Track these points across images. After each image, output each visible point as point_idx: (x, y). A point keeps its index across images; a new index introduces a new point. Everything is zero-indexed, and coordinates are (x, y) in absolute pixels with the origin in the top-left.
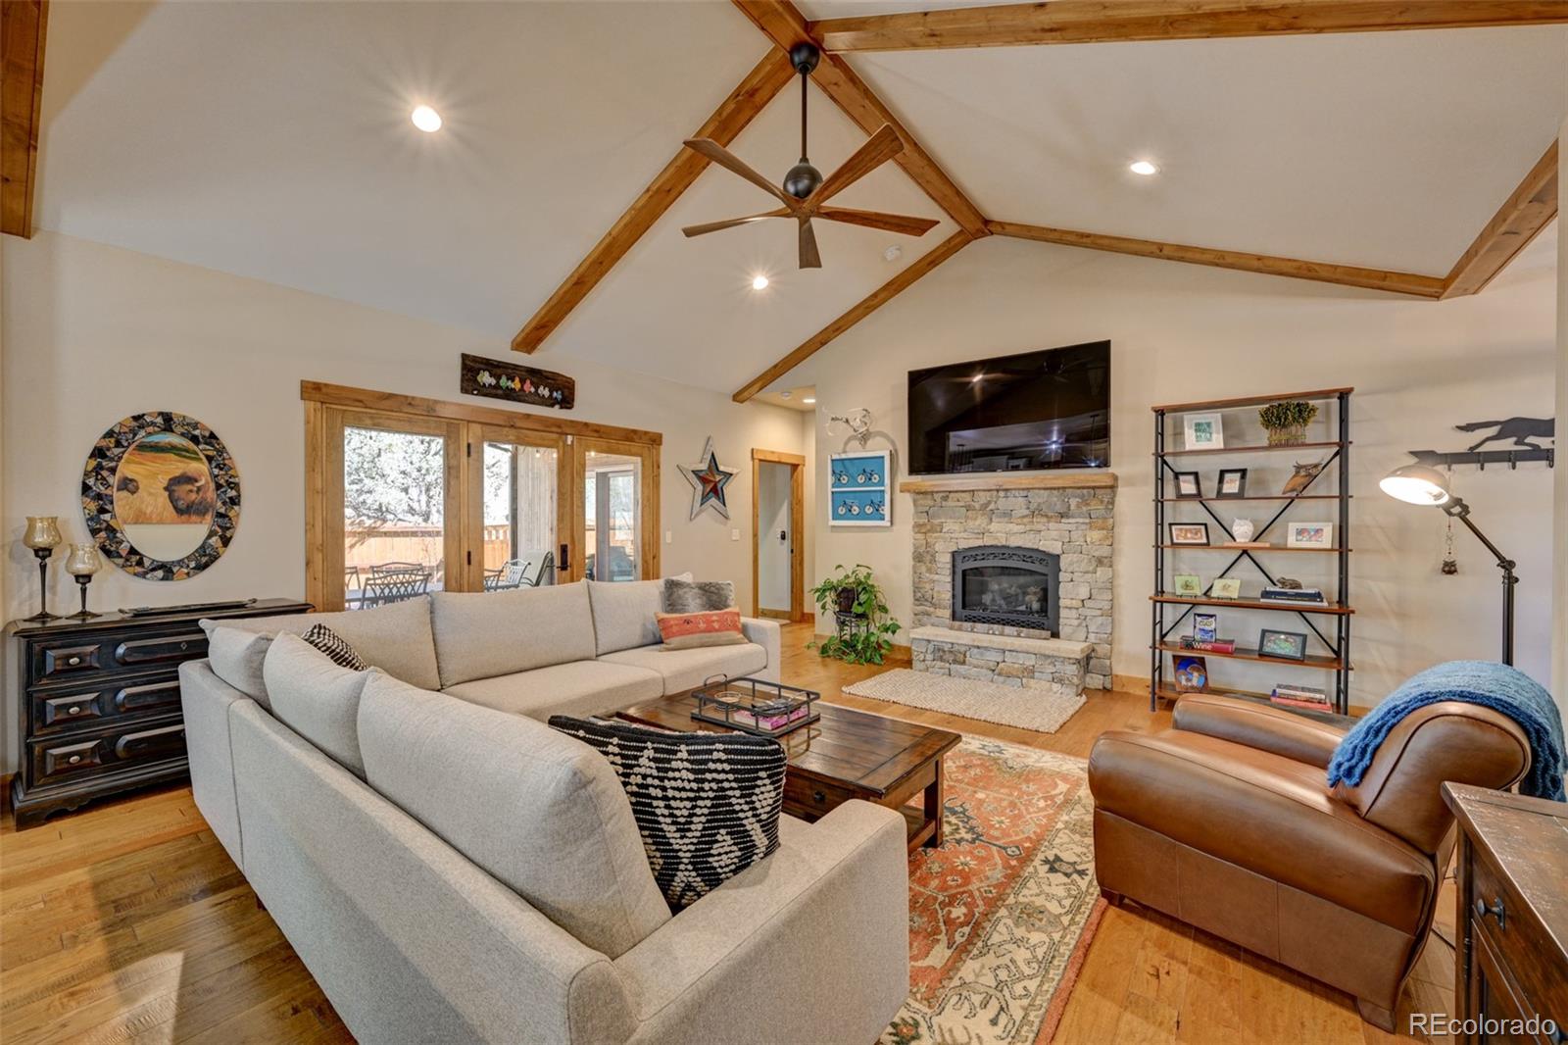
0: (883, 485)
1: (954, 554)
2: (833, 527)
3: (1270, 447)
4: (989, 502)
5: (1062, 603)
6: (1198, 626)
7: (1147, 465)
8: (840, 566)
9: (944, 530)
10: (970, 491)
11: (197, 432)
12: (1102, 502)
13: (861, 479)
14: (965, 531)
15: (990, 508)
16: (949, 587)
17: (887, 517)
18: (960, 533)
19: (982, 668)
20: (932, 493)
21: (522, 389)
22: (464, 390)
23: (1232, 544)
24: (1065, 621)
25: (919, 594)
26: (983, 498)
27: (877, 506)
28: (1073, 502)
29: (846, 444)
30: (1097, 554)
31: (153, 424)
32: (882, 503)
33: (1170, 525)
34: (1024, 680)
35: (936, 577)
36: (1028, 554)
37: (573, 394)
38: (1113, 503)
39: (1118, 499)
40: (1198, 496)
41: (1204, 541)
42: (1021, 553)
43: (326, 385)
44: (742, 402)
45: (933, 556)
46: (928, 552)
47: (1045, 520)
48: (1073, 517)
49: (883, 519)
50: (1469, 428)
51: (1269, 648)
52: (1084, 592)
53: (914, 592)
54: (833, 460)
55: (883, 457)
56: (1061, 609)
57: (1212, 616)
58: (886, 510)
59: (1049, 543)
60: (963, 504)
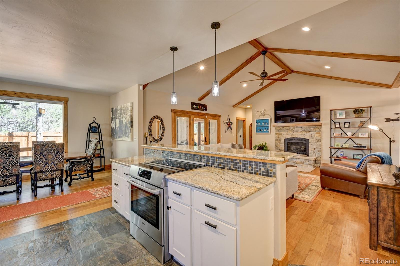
0: (268, 125)
1: (285, 139)
2: (256, 134)
3: (355, 118)
4: (293, 129)
5: (310, 149)
6: (340, 153)
7: (329, 121)
8: (259, 142)
9: (283, 134)
10: (289, 126)
11: (160, 118)
12: (319, 128)
13: (263, 124)
14: (288, 135)
16: (284, 146)
17: (269, 132)
18: (286, 135)
19: (292, 162)
20: (280, 127)
21: (200, 108)
22: (192, 109)
23: (347, 137)
24: (311, 153)
25: (277, 148)
26: (291, 128)
27: (267, 130)
28: (312, 129)
29: (260, 116)
30: (318, 139)
31: (156, 117)
32: (268, 129)
33: (334, 133)
34: (302, 165)
35: (281, 144)
36: (302, 139)
37: (207, 108)
38: (321, 129)
39: (322, 128)
40: (340, 127)
41: (341, 136)
42: (300, 139)
43: (175, 109)
44: (234, 107)
45: (280, 140)
47: (306, 132)
48: (312, 132)
49: (268, 132)
50: (397, 114)
51: (355, 157)
52: (315, 147)
53: (276, 148)
54: (257, 120)
55: (268, 119)
56: (310, 151)
57: (343, 151)
58: (269, 130)
59: (307, 137)
60: (287, 129)
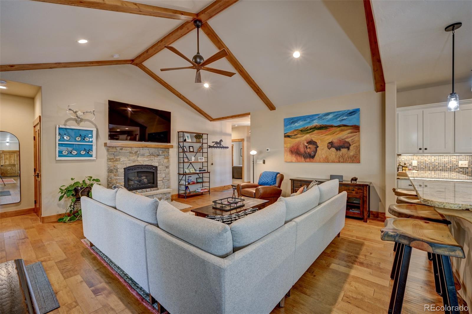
0: (92, 142)
1: (124, 169)
3: (196, 142)
4: (137, 151)
5: (159, 179)
6: (189, 179)
9: (121, 161)
10: (131, 147)
12: (167, 152)
13: (79, 139)
14: (129, 160)
15: (138, 153)
16: (123, 180)
18: (126, 161)
20: (116, 147)
23: (191, 161)
24: (160, 184)
25: (110, 183)
26: (135, 150)
29: (67, 121)
30: (166, 165)
32: (91, 149)
33: (183, 158)
35: (118, 177)
36: (149, 167)
38: (169, 152)
39: (170, 152)
40: (187, 151)
41: (188, 161)
42: (146, 166)
45: (117, 170)
46: (115, 169)
47: (154, 157)
48: (161, 156)
49: (92, 157)
50: (213, 142)
51: (198, 181)
52: (164, 176)
54: (59, 128)
55: (91, 131)
56: (158, 181)
57: (191, 177)
58: (94, 153)
59: (155, 163)
60: (129, 151)
